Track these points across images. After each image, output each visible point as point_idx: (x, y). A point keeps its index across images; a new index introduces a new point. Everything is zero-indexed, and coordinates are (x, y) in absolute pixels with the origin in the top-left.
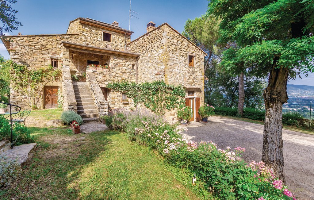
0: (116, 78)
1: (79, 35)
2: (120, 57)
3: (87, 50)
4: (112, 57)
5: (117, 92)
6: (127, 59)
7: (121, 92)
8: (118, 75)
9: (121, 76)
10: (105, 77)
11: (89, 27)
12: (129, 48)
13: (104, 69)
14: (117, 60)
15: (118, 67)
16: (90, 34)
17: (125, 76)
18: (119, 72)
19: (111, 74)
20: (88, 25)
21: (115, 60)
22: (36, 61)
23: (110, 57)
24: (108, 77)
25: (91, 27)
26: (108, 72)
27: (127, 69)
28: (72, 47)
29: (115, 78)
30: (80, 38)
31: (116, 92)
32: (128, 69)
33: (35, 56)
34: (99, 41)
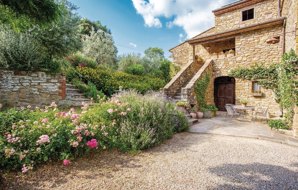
0: (243, 63)
1: (214, 27)
2: (249, 34)
3: (208, 41)
4: (236, 38)
5: (244, 80)
6: (262, 32)
7: (249, 80)
8: (245, 59)
9: (250, 59)
10: (227, 64)
11: (225, 14)
12: (268, 16)
13: (227, 55)
14: (244, 39)
15: (246, 48)
16: (225, 22)
17: (257, 59)
18: (248, 54)
19: (235, 59)
20: (223, 13)
21: (242, 40)
22: (185, 61)
23: (234, 39)
24: (231, 63)
25: (227, 14)
26: (232, 58)
27: (262, 47)
28: (195, 42)
29: (241, 63)
30: (216, 30)
31: (242, 81)
32: (264, 47)
33: (185, 58)
34: (236, 24)
